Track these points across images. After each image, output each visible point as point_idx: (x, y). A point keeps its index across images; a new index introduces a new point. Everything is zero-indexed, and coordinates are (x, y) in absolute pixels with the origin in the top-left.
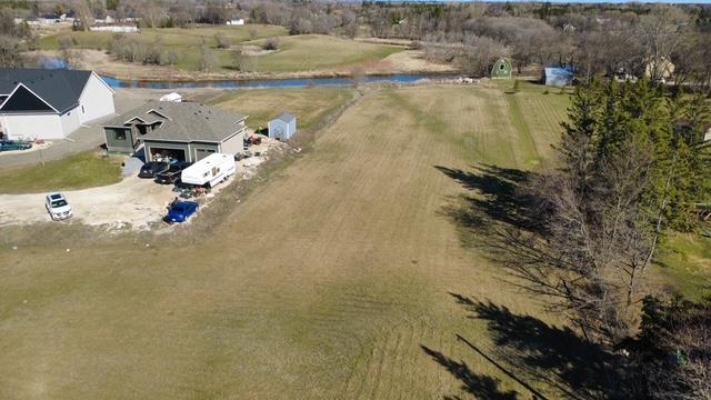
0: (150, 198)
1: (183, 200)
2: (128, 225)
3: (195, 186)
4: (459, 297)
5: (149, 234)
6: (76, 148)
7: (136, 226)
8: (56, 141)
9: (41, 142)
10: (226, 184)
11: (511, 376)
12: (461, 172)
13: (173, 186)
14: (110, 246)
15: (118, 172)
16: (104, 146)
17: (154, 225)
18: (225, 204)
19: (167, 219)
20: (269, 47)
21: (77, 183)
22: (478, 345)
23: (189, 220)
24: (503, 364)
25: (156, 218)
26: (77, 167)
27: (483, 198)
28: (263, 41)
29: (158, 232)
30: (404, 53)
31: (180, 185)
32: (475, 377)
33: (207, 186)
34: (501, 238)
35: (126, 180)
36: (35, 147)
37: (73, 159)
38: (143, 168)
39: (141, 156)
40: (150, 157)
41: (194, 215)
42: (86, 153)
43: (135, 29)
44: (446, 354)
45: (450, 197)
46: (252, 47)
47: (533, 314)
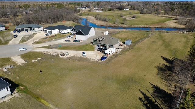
0: (99, 55)
1: (104, 56)
2: (94, 59)
3: (107, 54)
4: (151, 83)
5: (98, 61)
6: (87, 42)
7: (96, 60)
8: (84, 41)
9: (81, 41)
10: (113, 54)
11: (153, 98)
12: (167, 58)
13: (103, 53)
14: (91, 63)
15: (94, 49)
16: (92, 43)
17: (99, 60)
18: (112, 58)
19: (101, 59)
20: (134, 17)
21: (87, 50)
22: (150, 92)
23: (105, 60)
24: (153, 96)
25: (99, 59)
26: (87, 47)
27: (168, 65)
28: (132, 15)
29: (99, 62)
30: (172, 21)
31: (104, 53)
32: (146, 96)
33: (109, 54)
34: (167, 75)
35: (95, 51)
36: (81, 42)
37: (86, 45)
38: (99, 49)
39: (98, 46)
40: (100, 47)
41: (106, 59)
42: (89, 44)
43: (102, 11)
44: (143, 91)
45: (160, 64)
46: (129, 17)
47: (164, 89)
